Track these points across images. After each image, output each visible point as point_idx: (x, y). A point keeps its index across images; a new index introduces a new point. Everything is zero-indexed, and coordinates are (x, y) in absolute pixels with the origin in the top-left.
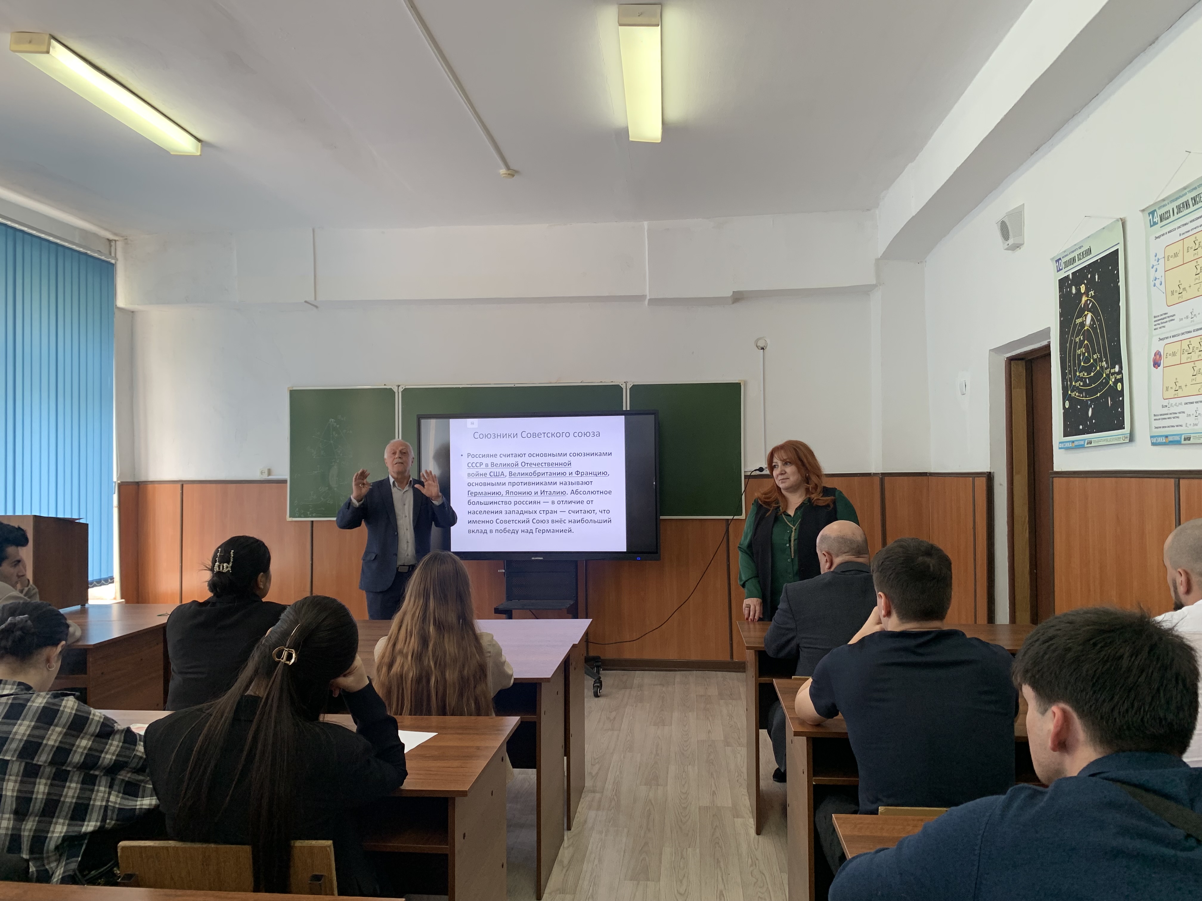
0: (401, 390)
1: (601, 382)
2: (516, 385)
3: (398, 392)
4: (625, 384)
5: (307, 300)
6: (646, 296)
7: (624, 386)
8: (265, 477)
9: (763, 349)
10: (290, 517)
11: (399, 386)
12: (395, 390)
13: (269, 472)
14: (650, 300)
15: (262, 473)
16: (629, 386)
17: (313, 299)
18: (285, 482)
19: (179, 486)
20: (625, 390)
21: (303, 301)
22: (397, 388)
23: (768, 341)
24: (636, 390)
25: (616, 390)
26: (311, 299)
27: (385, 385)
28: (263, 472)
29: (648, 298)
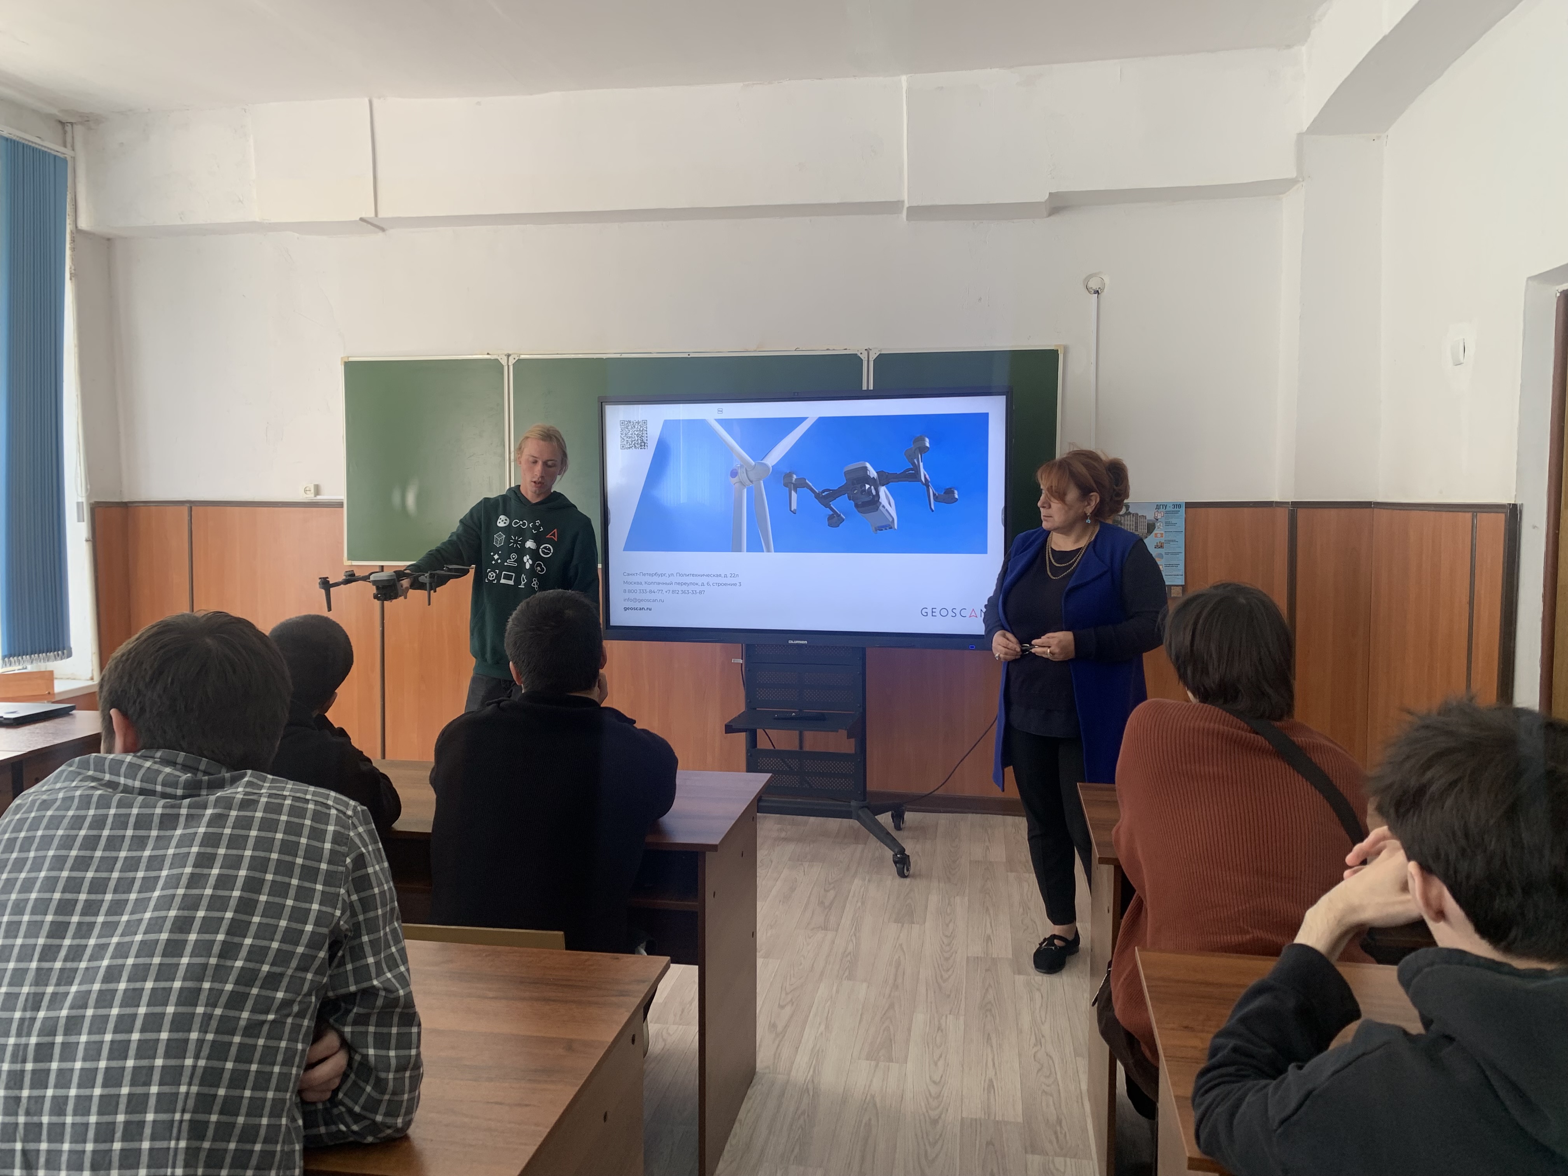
0: (512, 361)
1: (828, 350)
2: (692, 355)
3: (508, 366)
4: (866, 353)
5: (364, 216)
6: (903, 202)
7: (864, 357)
8: (310, 497)
9: (1097, 292)
10: (349, 559)
11: (508, 356)
12: (504, 362)
13: (317, 490)
14: (909, 208)
15: (305, 491)
16: (873, 356)
17: (372, 215)
18: (340, 505)
19: (185, 509)
20: (866, 362)
21: (358, 219)
22: (506, 358)
23: (1107, 280)
24: (884, 362)
25: (853, 362)
26: (370, 214)
27: (488, 354)
28: (307, 489)
29: (906, 205)
